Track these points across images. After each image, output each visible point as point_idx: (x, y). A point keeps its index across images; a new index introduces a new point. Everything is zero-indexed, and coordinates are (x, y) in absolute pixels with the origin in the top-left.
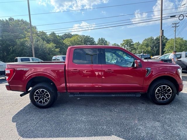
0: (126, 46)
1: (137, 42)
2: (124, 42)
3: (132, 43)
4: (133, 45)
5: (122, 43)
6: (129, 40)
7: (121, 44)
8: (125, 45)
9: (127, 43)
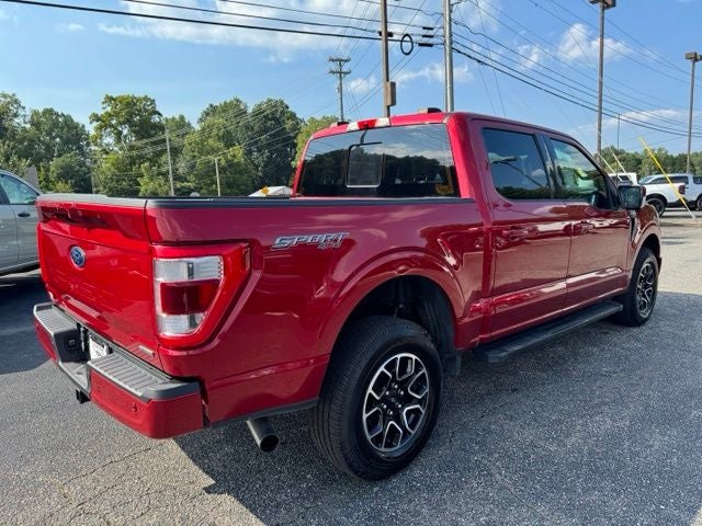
0: (125, 132)
1: (177, 117)
2: (109, 109)
3: (156, 119)
4: (160, 128)
5: (101, 112)
6: (139, 100)
7: (95, 118)
8: (121, 124)
9: (131, 115)
